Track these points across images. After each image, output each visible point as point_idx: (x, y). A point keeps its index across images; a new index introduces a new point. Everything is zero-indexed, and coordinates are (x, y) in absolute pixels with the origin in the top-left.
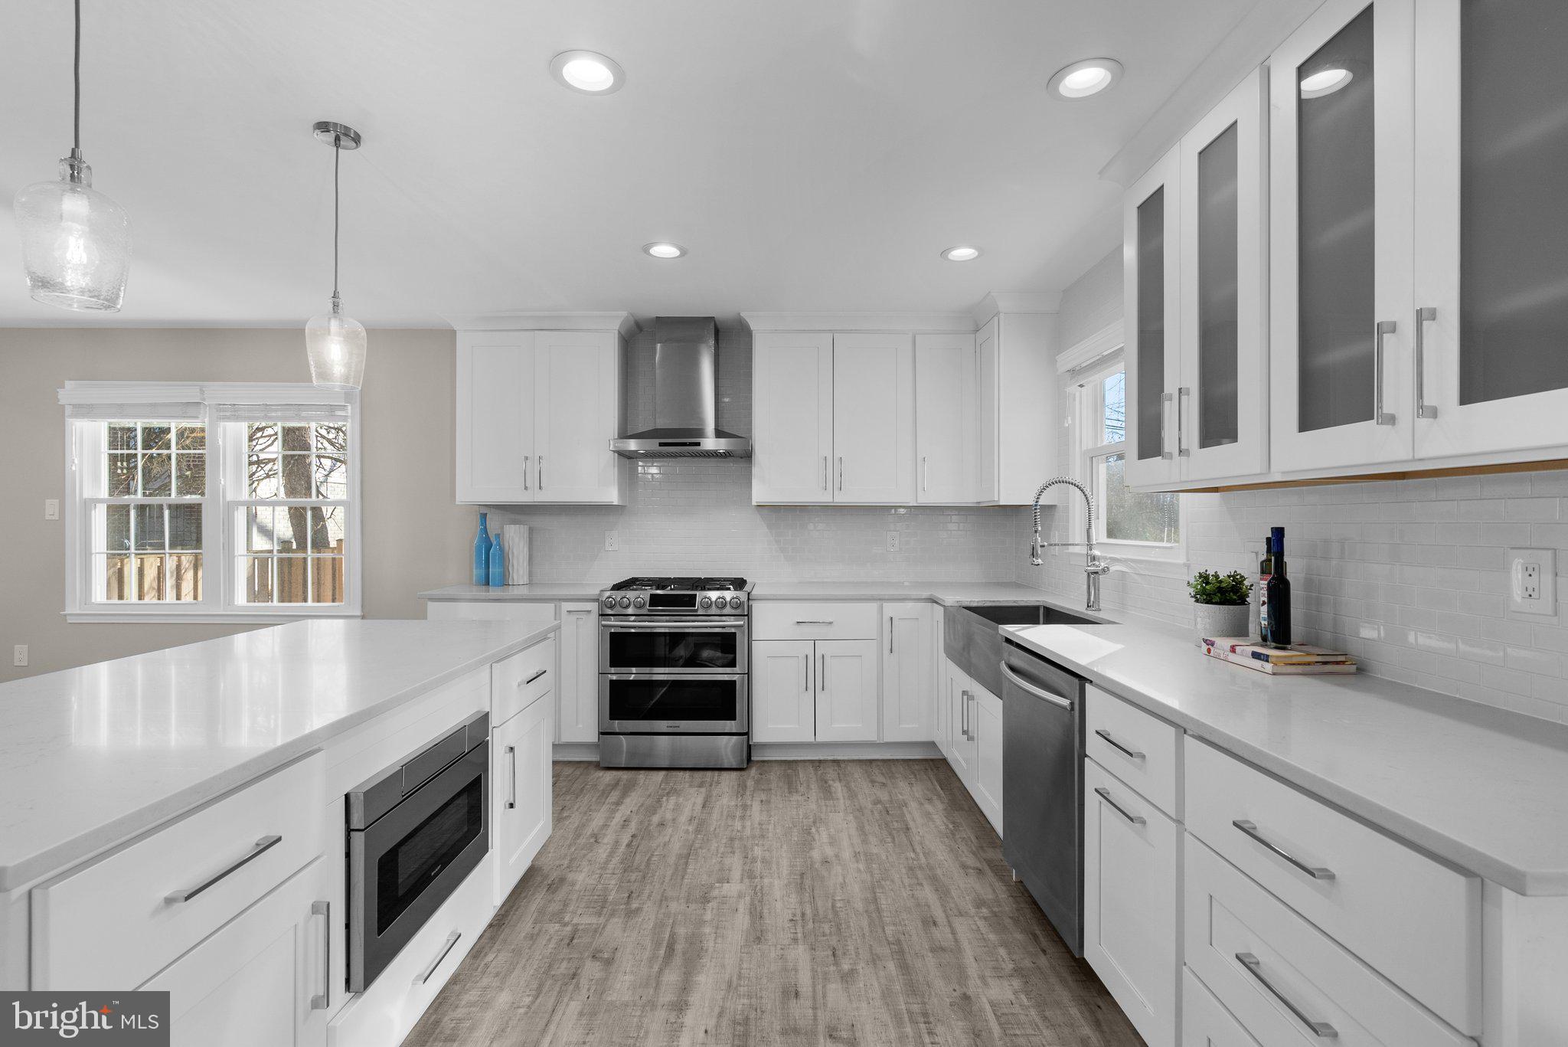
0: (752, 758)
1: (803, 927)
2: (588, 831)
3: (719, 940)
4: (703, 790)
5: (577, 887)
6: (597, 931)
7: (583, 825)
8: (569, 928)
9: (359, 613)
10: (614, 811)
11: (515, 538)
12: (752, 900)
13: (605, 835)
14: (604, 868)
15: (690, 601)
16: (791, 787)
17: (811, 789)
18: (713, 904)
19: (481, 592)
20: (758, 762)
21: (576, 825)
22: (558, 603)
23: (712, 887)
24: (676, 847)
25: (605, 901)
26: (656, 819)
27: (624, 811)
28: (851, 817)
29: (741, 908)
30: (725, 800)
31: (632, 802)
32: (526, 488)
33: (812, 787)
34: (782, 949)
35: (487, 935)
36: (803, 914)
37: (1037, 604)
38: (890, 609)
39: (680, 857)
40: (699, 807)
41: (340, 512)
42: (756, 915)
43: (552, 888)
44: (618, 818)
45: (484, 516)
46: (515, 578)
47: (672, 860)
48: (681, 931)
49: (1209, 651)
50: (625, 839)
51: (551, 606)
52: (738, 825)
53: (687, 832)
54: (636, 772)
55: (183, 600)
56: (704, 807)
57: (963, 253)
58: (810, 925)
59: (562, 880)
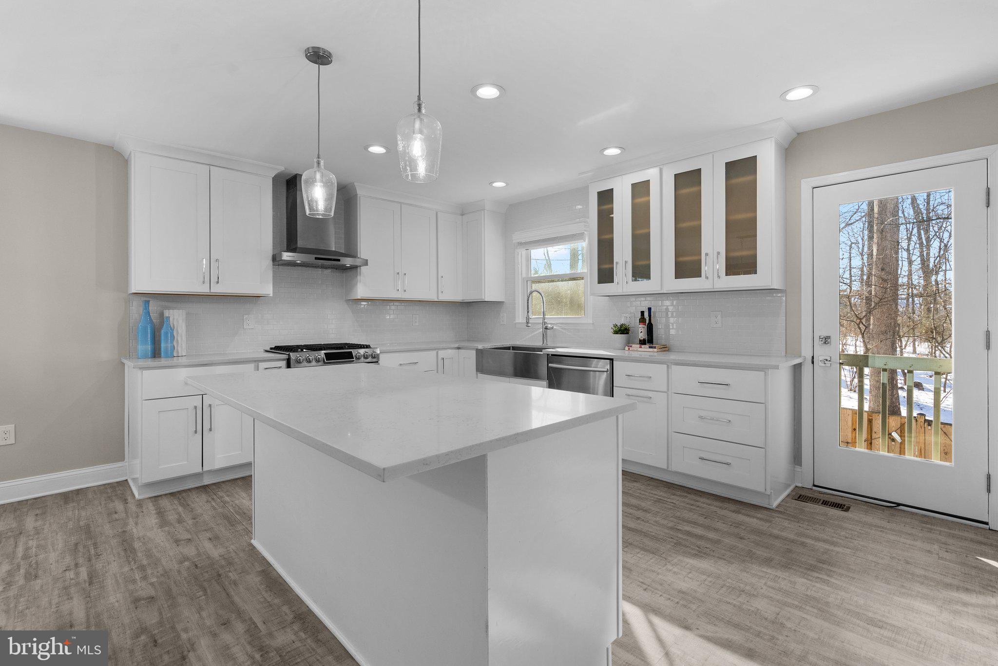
15: (349, 355)
22: (256, 363)
32: (203, 282)
37: (509, 346)
38: (442, 353)
45: (147, 301)
49: (629, 349)
57: (499, 184)
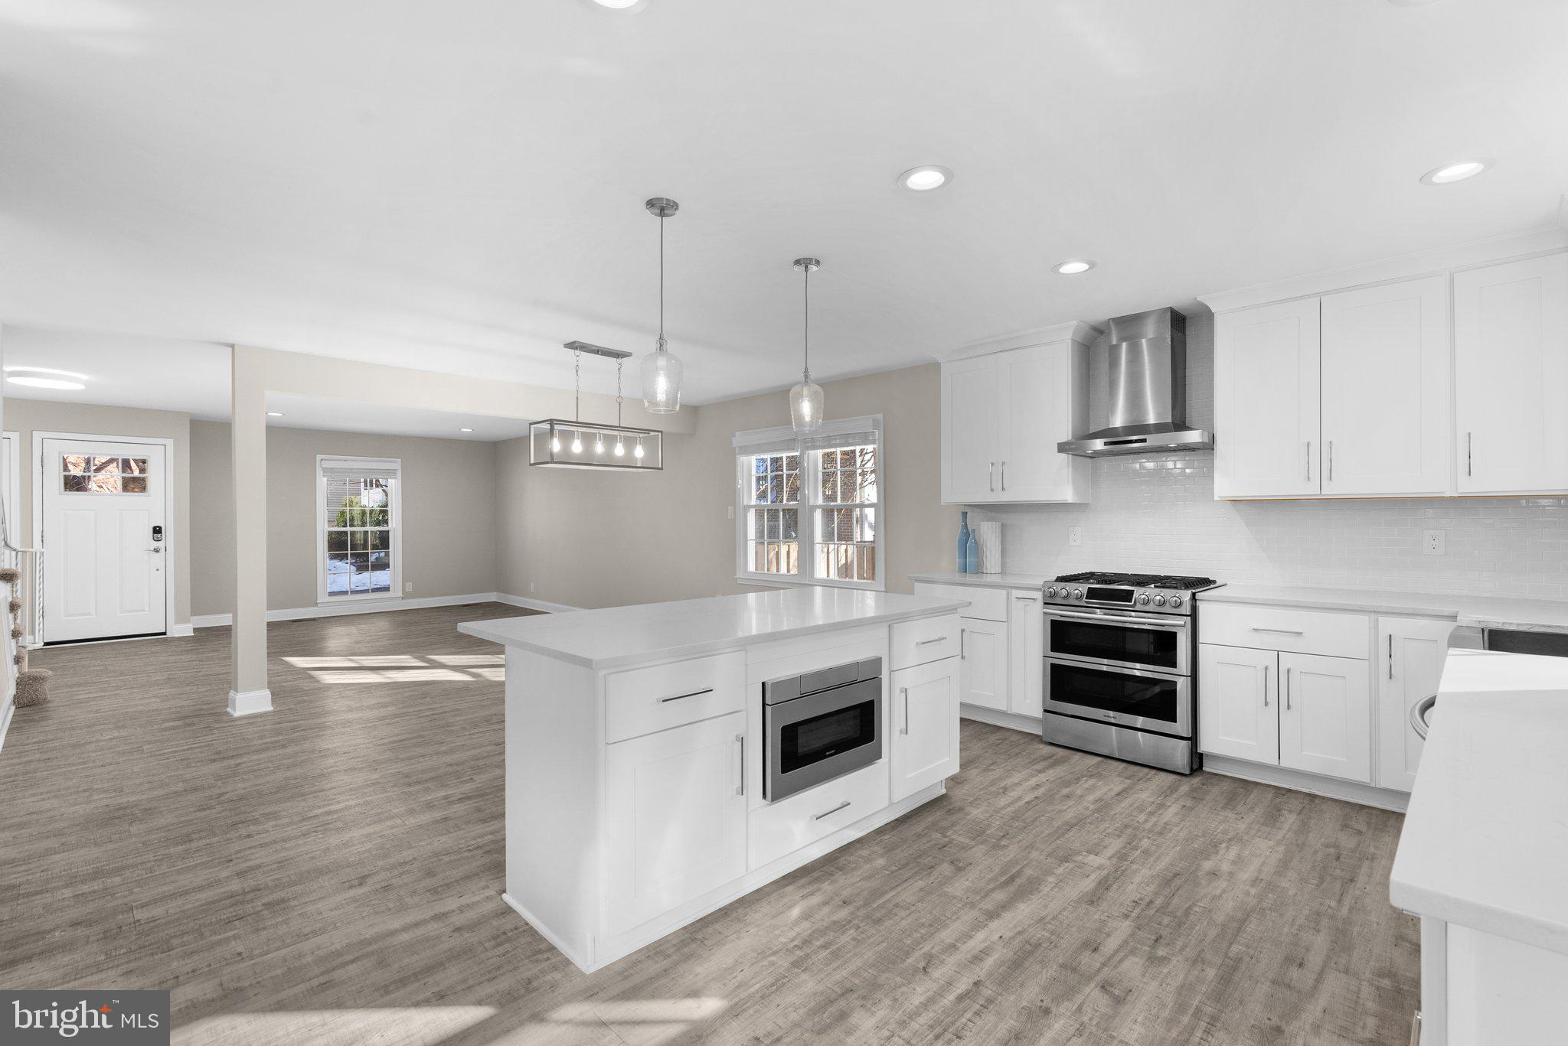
0: (1204, 769)
1: (1143, 910)
2: (1003, 784)
3: (1056, 890)
4: (1128, 782)
5: (969, 817)
6: (964, 848)
7: (1000, 779)
8: (946, 840)
9: (883, 589)
10: (1033, 776)
11: (988, 533)
12: (1108, 875)
13: (1014, 790)
14: (997, 812)
15: (1127, 596)
16: (1230, 801)
17: (1254, 812)
18: (1071, 865)
19: (958, 577)
20: (1209, 773)
21: (995, 777)
22: (1009, 590)
23: (1079, 853)
24: (1069, 816)
25: (983, 832)
26: (1065, 791)
27: (1042, 778)
28: (1282, 849)
29: (1093, 877)
30: (1144, 796)
31: (1051, 774)
32: (992, 490)
33: (1257, 810)
34: (1108, 916)
35: (892, 824)
36: (1151, 902)
38: (1389, 625)
39: (1067, 823)
40: (1113, 793)
41: (870, 513)
42: (1104, 885)
43: (950, 812)
44: (1033, 781)
45: (965, 514)
46: (988, 567)
47: (1056, 824)
48: (1029, 872)
50: (1029, 797)
51: (1004, 592)
52: (1142, 817)
53: (1087, 808)
54: (1074, 752)
55: (791, 573)
56: (1118, 794)
58: (1152, 912)
59: (961, 809)
